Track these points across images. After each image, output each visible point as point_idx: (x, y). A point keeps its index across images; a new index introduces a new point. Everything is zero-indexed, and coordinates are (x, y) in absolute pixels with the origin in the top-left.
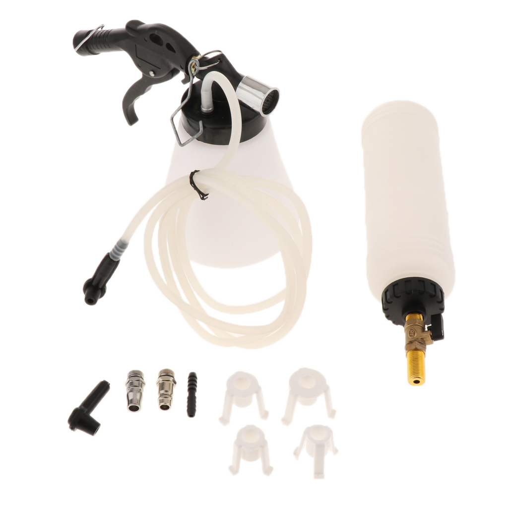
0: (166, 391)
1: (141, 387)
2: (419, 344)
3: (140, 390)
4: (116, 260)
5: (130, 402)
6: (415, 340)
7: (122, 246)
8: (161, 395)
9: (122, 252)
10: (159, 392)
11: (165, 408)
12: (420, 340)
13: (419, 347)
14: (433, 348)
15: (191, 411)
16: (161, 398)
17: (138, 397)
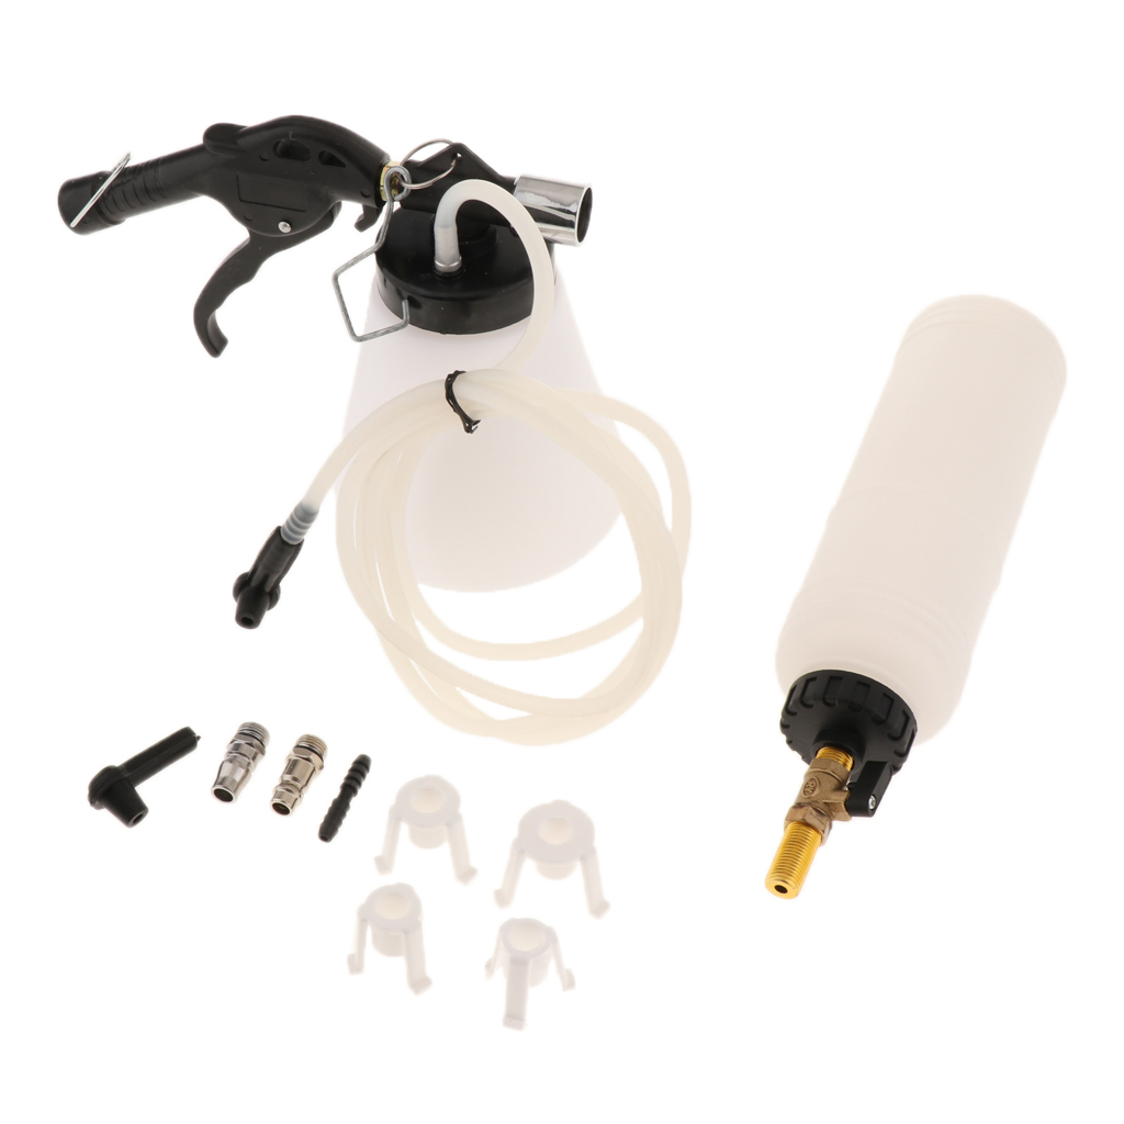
0: (295, 779)
1: (254, 758)
2: (814, 812)
3: (249, 764)
4: (295, 543)
5: (220, 781)
6: (809, 804)
7: (304, 516)
8: (284, 783)
9: (306, 528)
10: (282, 777)
11: (281, 809)
12: (820, 806)
13: (813, 820)
14: (847, 831)
15: (328, 830)
16: (280, 789)
17: (238, 778)
